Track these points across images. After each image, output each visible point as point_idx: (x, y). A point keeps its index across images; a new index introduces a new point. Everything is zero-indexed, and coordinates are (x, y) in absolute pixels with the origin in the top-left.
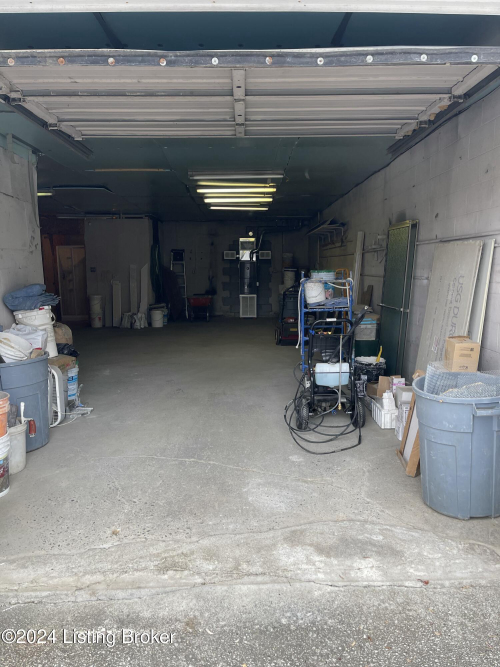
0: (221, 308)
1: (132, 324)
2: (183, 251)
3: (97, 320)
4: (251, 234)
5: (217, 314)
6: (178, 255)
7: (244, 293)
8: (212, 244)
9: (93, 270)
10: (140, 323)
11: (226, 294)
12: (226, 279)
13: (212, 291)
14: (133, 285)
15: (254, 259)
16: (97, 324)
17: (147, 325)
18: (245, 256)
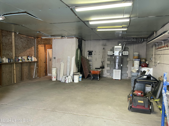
0: (106, 74)
1: (65, 81)
2: (92, 51)
3: (54, 77)
4: (120, 44)
5: (104, 76)
6: (90, 53)
7: (115, 69)
8: (104, 49)
9: (55, 58)
10: (69, 80)
11: (109, 68)
12: (109, 62)
13: (103, 67)
14: (68, 64)
15: (121, 55)
16: (54, 79)
17: (72, 81)
18: (116, 53)
